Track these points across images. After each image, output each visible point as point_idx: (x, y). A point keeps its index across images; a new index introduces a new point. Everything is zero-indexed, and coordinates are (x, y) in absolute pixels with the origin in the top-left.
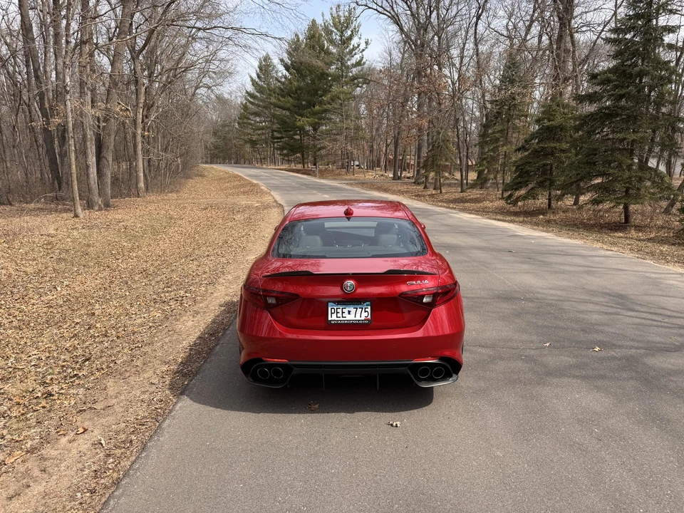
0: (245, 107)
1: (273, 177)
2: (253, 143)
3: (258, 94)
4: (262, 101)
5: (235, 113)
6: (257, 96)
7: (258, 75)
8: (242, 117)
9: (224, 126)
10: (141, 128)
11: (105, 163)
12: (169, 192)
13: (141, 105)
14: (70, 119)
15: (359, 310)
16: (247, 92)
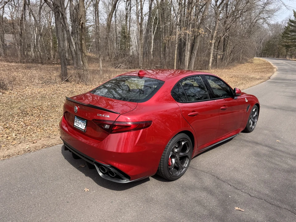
0: (287, 28)
1: (289, 65)
2: (288, 47)
5: (282, 31)
6: (295, 22)
8: (285, 33)
9: (274, 38)
10: (215, 39)
11: (193, 54)
12: (226, 69)
13: (216, 29)
14: (177, 36)
15: (83, 123)
16: (290, 20)
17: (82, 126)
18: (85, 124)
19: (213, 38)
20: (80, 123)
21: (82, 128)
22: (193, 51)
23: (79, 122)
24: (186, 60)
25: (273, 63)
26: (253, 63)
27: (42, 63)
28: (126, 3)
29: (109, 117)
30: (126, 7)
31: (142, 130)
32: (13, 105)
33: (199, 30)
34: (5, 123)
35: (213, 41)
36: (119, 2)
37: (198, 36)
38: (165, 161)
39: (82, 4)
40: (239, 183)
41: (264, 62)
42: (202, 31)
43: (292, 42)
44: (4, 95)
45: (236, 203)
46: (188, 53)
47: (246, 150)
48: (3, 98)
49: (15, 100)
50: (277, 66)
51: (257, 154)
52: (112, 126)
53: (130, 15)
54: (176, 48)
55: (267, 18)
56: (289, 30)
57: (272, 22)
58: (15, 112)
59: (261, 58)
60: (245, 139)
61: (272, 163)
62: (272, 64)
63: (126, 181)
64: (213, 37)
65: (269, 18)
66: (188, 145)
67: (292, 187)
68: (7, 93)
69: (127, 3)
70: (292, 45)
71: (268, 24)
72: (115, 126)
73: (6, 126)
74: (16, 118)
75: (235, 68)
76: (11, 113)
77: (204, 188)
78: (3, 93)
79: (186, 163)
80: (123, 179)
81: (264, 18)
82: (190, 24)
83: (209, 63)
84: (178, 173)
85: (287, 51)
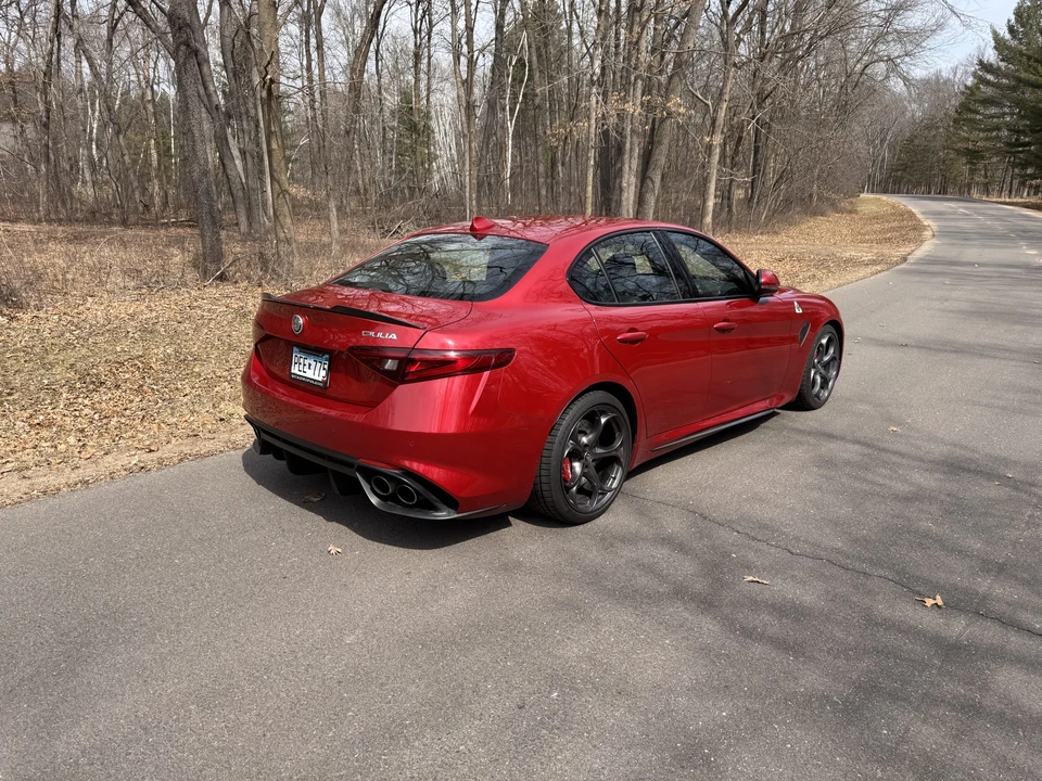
0: (971, 92)
1: (975, 216)
2: (973, 155)
3: (1003, 65)
4: (1006, 76)
5: (955, 102)
6: (999, 68)
7: (1011, 30)
8: (965, 108)
9: (928, 128)
10: (722, 132)
11: (651, 185)
12: (762, 233)
13: (727, 97)
14: (593, 121)
15: (319, 364)
16: (981, 63)
17: (317, 372)
18: (326, 367)
19: (717, 129)
20: (310, 365)
21: (316, 377)
22: (650, 173)
23: (307, 362)
24: (624, 203)
25: (923, 213)
26: (856, 212)
27: (125, 223)
28: (414, 8)
29: (395, 337)
30: (416, 22)
31: (486, 374)
32: (51, 357)
33: (668, 100)
34: (30, 411)
35: (718, 139)
36: (390, 8)
37: (663, 120)
38: (554, 463)
39: (269, 14)
40: (764, 527)
41: (894, 207)
42: (676, 103)
43: (987, 139)
44: (14, 324)
45: (749, 567)
46: (633, 180)
47: (797, 453)
48: (13, 333)
49: (53, 341)
50: (935, 220)
51: (827, 463)
52: (405, 362)
53: (429, 53)
54: (592, 163)
55: (899, 57)
56: (979, 96)
57: (918, 73)
58: (58, 377)
59: (884, 197)
60: (798, 425)
61: (865, 480)
62: (920, 216)
63: (444, 515)
64: (717, 123)
65: (907, 59)
66: (619, 427)
67: (908, 532)
68: (27, 317)
69: (417, 10)
70: (988, 149)
71: (905, 79)
72: (413, 361)
73: (36, 421)
74: (64, 395)
75: (793, 231)
76: (46, 382)
77: (663, 539)
78: (12, 319)
79: (614, 479)
80: (437, 509)
81: (889, 59)
82: (635, 80)
83: (703, 216)
84: (592, 505)
85: (972, 171)
